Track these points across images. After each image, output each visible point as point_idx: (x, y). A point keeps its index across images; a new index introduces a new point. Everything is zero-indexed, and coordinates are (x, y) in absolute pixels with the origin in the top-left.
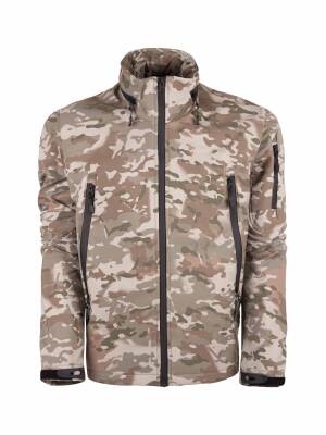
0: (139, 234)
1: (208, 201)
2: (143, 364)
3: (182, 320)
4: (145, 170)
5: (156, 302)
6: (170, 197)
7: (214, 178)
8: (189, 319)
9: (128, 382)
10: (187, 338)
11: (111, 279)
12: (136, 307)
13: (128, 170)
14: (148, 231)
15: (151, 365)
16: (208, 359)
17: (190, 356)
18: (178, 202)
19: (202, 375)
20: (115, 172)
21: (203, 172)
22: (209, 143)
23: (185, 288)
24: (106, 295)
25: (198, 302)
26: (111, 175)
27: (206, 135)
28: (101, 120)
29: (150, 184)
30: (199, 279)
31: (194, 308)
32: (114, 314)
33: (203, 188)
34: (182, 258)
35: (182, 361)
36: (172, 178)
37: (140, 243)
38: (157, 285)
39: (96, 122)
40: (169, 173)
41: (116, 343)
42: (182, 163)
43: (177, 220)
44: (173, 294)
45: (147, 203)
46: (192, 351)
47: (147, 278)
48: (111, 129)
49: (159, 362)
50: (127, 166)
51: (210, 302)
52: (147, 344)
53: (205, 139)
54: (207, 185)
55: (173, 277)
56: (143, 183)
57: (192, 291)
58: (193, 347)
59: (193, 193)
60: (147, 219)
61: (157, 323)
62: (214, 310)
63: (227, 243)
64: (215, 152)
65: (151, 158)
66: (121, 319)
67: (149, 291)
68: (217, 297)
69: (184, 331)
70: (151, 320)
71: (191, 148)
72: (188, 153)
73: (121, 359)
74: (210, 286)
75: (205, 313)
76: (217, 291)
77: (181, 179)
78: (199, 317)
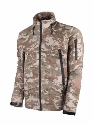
0: (34, 66)
1: (53, 57)
2: (35, 104)
3: (45, 92)
4: (36, 47)
5: (38, 86)
6: (42, 55)
7: (54, 50)
8: (47, 92)
9: (32, 108)
10: (46, 97)
11: (28, 79)
12: (33, 87)
13: (32, 48)
14: (36, 65)
15: (37, 104)
16: (53, 104)
17: (48, 103)
18: (44, 57)
19: (51, 109)
20: (28, 48)
21: (51, 48)
22: (53, 39)
23: (46, 82)
24: (27, 83)
25: (50, 87)
26: (27, 49)
27: (53, 37)
28: (27, 33)
29: (37, 52)
30: (50, 80)
31: (48, 89)
32: (29, 88)
33: (51, 53)
34: (45, 74)
35: (45, 104)
36: (43, 50)
37: (34, 69)
38: (38, 81)
39: (26, 34)
40: (42, 48)
41: (30, 97)
42: (46, 45)
43: (43, 62)
44: (42, 84)
45: (36, 57)
46: (48, 101)
47: (36, 79)
48: (29, 36)
49: (39, 104)
50: (31, 46)
51: (53, 87)
52: (36, 98)
53: (52, 38)
54: (52, 52)
55: (43, 79)
56: (35, 51)
57: (48, 83)
58: (49, 100)
59: (48, 55)
60: (35, 62)
61: (38, 92)
62: (54, 90)
63: (59, 70)
64: (55, 42)
65: (38, 44)
66: (30, 90)
67: (36, 83)
68: (55, 86)
69: (46, 95)
70: (37, 91)
71: (49, 41)
72: (47, 43)
73: (30, 101)
74: (53, 83)
75: (52, 91)
76: (55, 84)
77: (45, 50)
78: (50, 91)
